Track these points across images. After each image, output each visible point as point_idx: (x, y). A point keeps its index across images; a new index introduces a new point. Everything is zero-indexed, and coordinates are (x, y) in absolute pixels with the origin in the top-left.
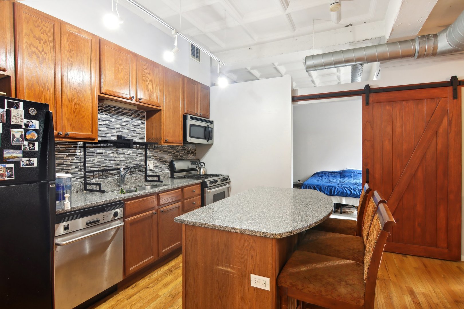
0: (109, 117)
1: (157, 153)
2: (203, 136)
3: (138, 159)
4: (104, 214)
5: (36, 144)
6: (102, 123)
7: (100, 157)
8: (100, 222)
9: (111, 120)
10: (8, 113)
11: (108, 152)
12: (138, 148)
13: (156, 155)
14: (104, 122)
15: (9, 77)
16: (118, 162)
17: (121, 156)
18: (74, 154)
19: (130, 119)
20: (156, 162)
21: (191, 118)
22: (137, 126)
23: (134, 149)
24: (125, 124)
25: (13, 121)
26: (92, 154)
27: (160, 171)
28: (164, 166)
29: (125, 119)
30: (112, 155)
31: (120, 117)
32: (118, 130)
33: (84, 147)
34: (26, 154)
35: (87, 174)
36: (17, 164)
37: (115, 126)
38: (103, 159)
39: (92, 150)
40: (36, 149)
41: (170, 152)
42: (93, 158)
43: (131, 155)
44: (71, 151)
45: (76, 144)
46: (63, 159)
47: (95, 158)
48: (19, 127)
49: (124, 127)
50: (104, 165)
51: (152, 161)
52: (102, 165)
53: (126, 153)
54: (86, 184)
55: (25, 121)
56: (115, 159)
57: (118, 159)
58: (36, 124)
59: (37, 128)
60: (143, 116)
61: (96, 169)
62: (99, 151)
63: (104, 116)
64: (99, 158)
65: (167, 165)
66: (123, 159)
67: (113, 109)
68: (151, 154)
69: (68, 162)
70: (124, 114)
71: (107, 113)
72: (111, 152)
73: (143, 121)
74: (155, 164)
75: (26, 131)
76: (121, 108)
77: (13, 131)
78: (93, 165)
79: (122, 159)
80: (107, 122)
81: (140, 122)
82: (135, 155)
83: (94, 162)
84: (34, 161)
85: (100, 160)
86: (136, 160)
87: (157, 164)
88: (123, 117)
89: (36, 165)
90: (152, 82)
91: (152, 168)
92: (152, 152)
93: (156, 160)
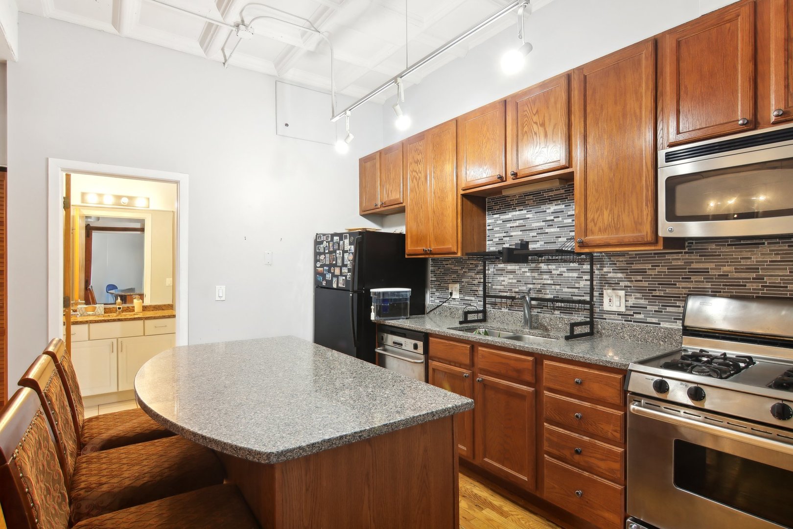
0: (524, 212)
1: (643, 272)
6: (515, 225)
7: (511, 276)
9: (528, 216)
10: (344, 243)
11: (523, 270)
12: (579, 261)
13: (639, 278)
14: (517, 223)
15: (405, 207)
16: (539, 286)
17: (545, 277)
19: (563, 206)
20: (638, 295)
23: (572, 265)
24: (552, 218)
25: (345, 248)
27: (654, 320)
28: (669, 309)
29: (553, 208)
30: (528, 274)
31: (543, 207)
32: (540, 231)
34: (349, 270)
36: (346, 276)
37: (535, 225)
38: (515, 281)
41: (705, 271)
42: (502, 279)
43: (565, 275)
46: (472, 278)
47: (506, 279)
49: (551, 223)
50: (517, 290)
51: (622, 293)
52: (514, 290)
53: (554, 272)
56: (534, 281)
57: (539, 281)
61: (505, 294)
62: (510, 267)
63: (518, 213)
64: (509, 279)
66: (549, 282)
67: (531, 197)
68: (620, 275)
70: (551, 200)
71: (521, 208)
72: (527, 270)
74: (632, 301)
76: (545, 191)
78: (502, 287)
79: (546, 282)
80: (521, 221)
82: (575, 275)
83: (503, 283)
85: (510, 281)
86: (577, 285)
87: (642, 302)
88: (548, 206)
90: (543, 125)
91: (623, 309)
92: (621, 270)
93: (640, 290)
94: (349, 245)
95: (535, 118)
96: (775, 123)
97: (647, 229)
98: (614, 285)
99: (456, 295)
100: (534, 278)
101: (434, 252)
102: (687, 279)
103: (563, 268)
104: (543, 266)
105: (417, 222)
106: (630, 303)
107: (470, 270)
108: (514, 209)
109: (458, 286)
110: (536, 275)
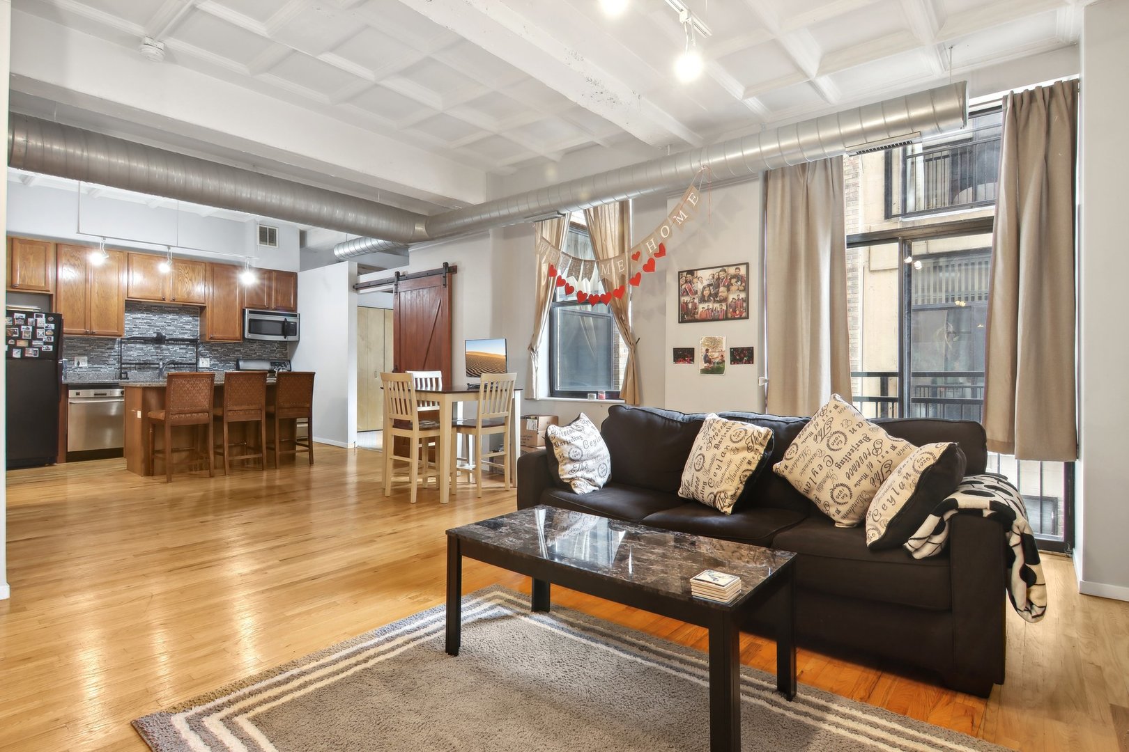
1: (216, 350)
2: (280, 333)
3: (188, 355)
4: (111, 390)
5: (52, 337)
6: (142, 321)
7: (140, 351)
8: (107, 396)
10: (36, 320)
11: (149, 348)
12: (188, 345)
13: (215, 353)
14: (145, 321)
15: (52, 295)
16: (161, 357)
17: (165, 352)
18: (112, 348)
19: (177, 317)
20: (215, 360)
21: (250, 312)
22: (187, 323)
23: (182, 346)
24: (170, 322)
25: (38, 325)
26: (130, 349)
29: (171, 316)
30: (153, 350)
31: (164, 315)
32: (160, 328)
33: (121, 342)
34: (46, 343)
35: (123, 366)
36: (40, 348)
37: (158, 324)
39: (132, 345)
40: (52, 341)
41: (240, 350)
42: (132, 353)
43: (178, 351)
44: (110, 346)
45: (115, 340)
46: (102, 352)
48: (42, 328)
49: (168, 324)
50: (144, 359)
51: (208, 359)
52: (142, 359)
53: (171, 350)
54: (121, 373)
55: (46, 325)
56: (158, 354)
57: (161, 354)
58: (52, 326)
59: (53, 328)
60: (197, 313)
62: (138, 346)
65: (233, 364)
66: (168, 354)
67: (155, 308)
68: (206, 352)
69: (106, 355)
70: (169, 312)
72: (152, 348)
73: (196, 318)
74: (213, 362)
75: (46, 330)
76: (165, 307)
77: (38, 331)
78: (131, 358)
79: (166, 354)
81: (191, 319)
82: (183, 351)
84: (51, 347)
85: (139, 354)
86: (183, 356)
87: (217, 362)
88: (168, 315)
89: (51, 350)
90: (191, 280)
91: (209, 366)
92: (207, 349)
93: (215, 358)
94: (46, 323)
95: (187, 275)
96: (274, 310)
97: (238, 334)
98: (204, 356)
99: (84, 364)
100: (157, 352)
101: (96, 333)
102: (234, 353)
103: (177, 348)
104: (164, 346)
105: (73, 310)
106: (212, 363)
107: (99, 347)
108: (142, 313)
109: (86, 358)
110: (159, 351)
